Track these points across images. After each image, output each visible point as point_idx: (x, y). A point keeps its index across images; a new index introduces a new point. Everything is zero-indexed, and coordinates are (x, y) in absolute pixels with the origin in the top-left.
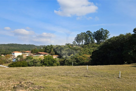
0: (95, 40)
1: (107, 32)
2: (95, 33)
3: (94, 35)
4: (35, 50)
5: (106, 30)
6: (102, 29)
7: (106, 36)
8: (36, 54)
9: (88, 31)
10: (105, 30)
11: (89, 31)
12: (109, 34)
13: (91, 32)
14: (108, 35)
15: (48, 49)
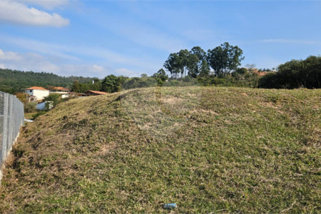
0: (210, 68)
1: (238, 52)
2: (211, 52)
3: (208, 58)
4: (81, 86)
5: (236, 47)
6: (227, 44)
7: (235, 59)
8: (83, 95)
9: (194, 48)
10: (234, 46)
11: (197, 48)
12: (243, 55)
13: (202, 50)
14: (240, 58)
15: (109, 85)
